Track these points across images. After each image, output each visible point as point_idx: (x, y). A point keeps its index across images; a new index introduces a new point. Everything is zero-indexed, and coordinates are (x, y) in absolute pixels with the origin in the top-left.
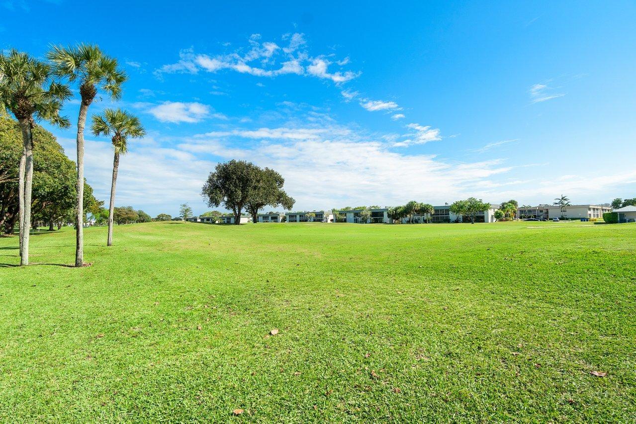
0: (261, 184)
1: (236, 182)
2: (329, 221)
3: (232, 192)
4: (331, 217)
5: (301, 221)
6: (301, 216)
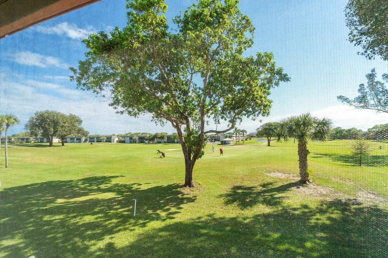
0: (66, 124)
1: (49, 123)
2: (115, 142)
3: (47, 129)
4: (116, 139)
5: (98, 141)
6: (97, 138)
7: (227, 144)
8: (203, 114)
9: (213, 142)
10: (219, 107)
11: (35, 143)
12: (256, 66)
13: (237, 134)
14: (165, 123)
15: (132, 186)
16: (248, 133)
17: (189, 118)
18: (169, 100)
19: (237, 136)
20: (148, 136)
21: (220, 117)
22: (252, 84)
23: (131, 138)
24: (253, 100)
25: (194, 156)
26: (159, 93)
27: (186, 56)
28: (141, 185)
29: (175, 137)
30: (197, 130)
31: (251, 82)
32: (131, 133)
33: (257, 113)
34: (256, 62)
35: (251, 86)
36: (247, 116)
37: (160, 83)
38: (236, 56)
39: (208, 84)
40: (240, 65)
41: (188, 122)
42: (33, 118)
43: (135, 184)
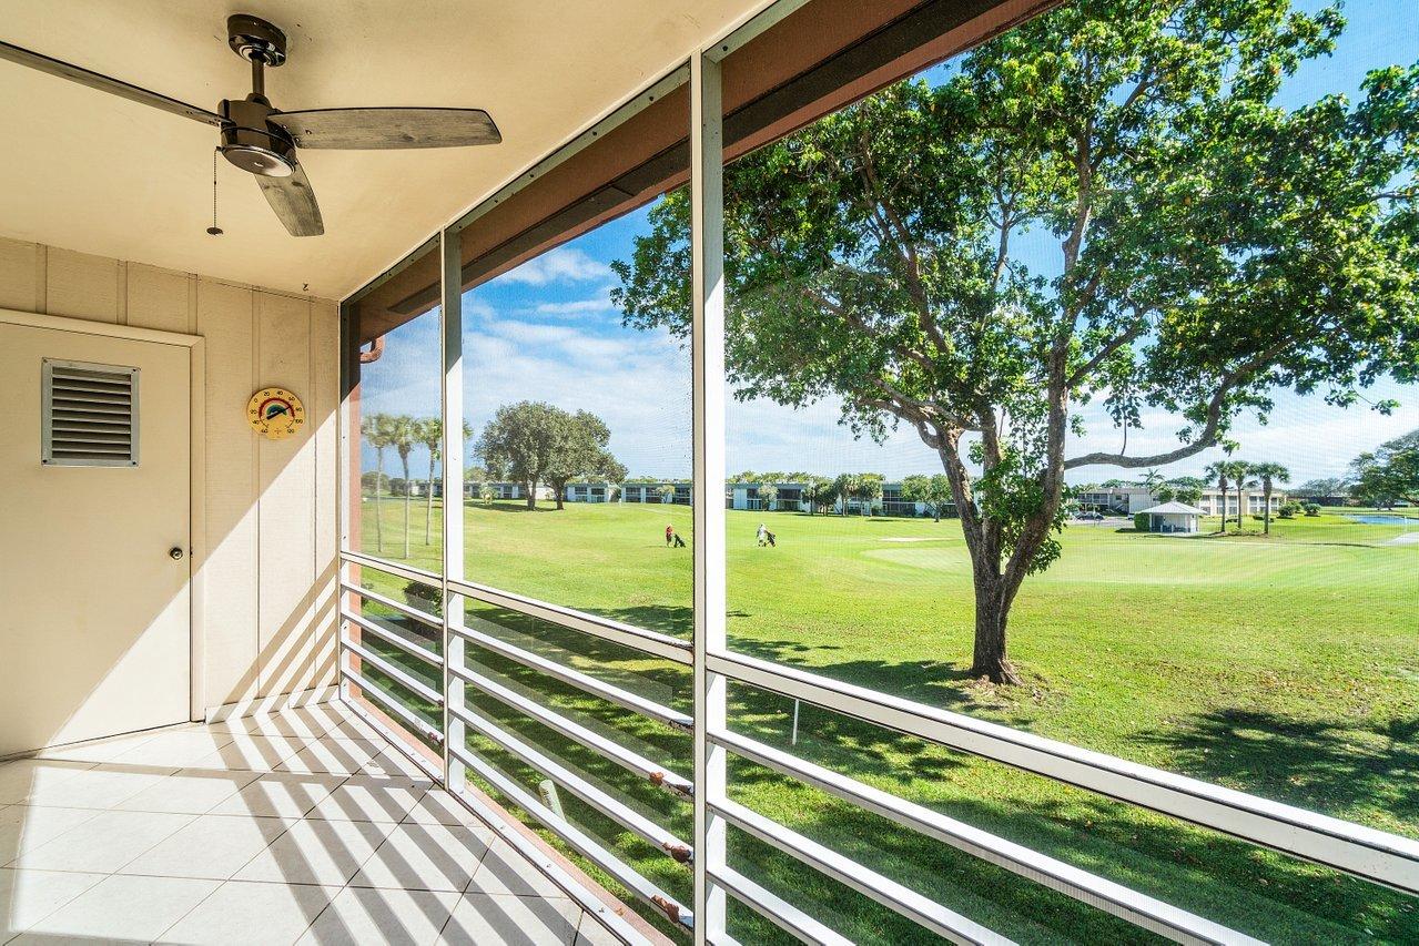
0: (570, 444)
1: (529, 439)
3: (523, 457)
5: (650, 500)
6: (648, 490)
7: (1167, 529)
8: (1059, 386)
9: (1092, 517)
10: (1137, 351)
11: (494, 499)
12: (1357, 139)
13: (1232, 483)
14: (888, 431)
15: (778, 650)
16: (1296, 484)
17: (993, 406)
18: (912, 340)
19: (1227, 493)
20: (812, 484)
21: (1143, 394)
22: (1333, 227)
23: (752, 493)
24: (1334, 306)
25: (1013, 559)
26: (877, 316)
27: (980, 158)
28: (806, 649)
29: (918, 492)
30: (1028, 454)
31: (1328, 221)
32: (750, 474)
33: (1359, 368)
34: (1359, 117)
35: (1326, 237)
36: (1294, 384)
37: (880, 275)
38: (1239, 111)
39: (1087, 258)
40: (1262, 152)
41: (988, 421)
42: (493, 427)
43: (788, 644)
